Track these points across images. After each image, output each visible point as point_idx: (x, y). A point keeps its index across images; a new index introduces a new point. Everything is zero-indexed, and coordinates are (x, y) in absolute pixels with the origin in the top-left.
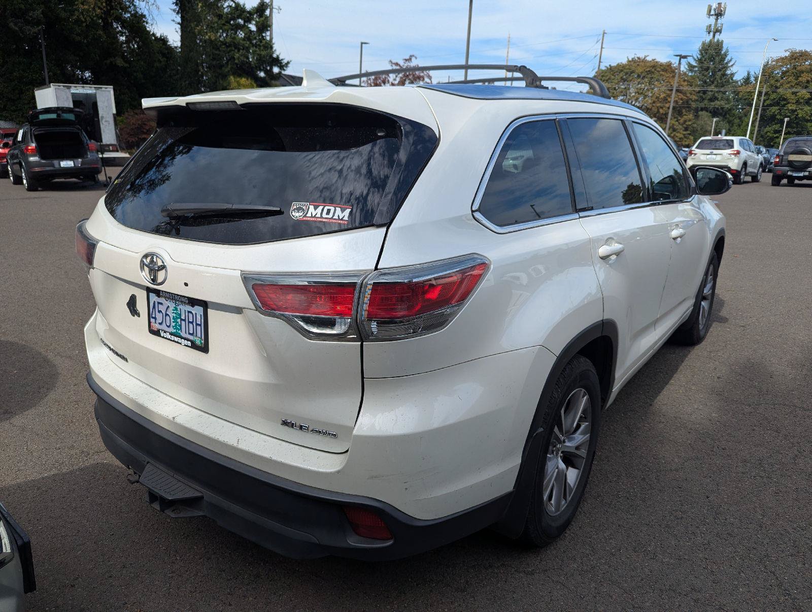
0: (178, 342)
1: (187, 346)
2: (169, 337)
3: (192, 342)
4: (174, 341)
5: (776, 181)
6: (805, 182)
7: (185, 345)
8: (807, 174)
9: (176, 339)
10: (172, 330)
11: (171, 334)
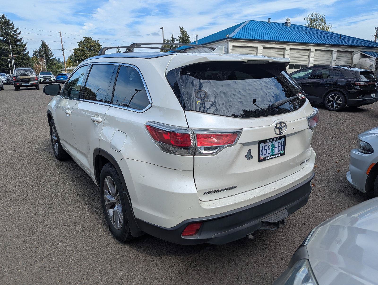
0: (274, 158)
1: (278, 156)
2: (270, 157)
3: (280, 154)
4: (272, 158)
5: (17, 88)
6: (29, 88)
7: (277, 157)
8: (30, 84)
9: (273, 157)
10: (271, 154)
11: (271, 156)
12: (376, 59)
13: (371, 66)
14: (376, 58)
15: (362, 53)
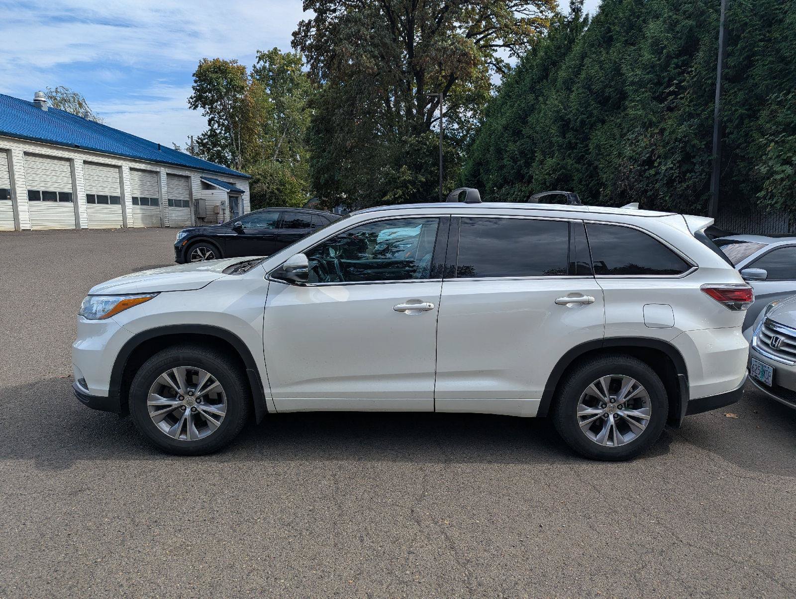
12: (228, 193)
13: (223, 204)
14: (228, 191)
15: (203, 180)
